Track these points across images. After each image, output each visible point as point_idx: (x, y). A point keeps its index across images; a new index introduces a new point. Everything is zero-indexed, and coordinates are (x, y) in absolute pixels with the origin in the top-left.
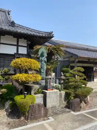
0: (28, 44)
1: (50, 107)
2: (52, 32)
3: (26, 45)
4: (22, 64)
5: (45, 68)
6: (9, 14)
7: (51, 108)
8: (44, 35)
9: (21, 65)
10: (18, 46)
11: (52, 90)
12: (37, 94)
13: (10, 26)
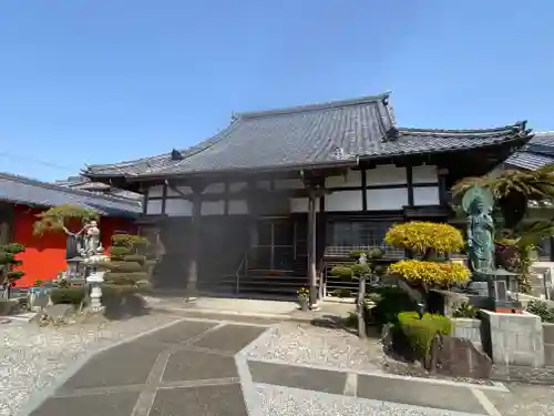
0: (440, 176)
1: (507, 360)
2: (525, 123)
3: (436, 181)
4: (409, 238)
5: (490, 244)
6: (385, 104)
7: (510, 363)
8: (490, 141)
9: (406, 239)
10: (410, 186)
11: (513, 312)
12: (461, 316)
13: (385, 141)
